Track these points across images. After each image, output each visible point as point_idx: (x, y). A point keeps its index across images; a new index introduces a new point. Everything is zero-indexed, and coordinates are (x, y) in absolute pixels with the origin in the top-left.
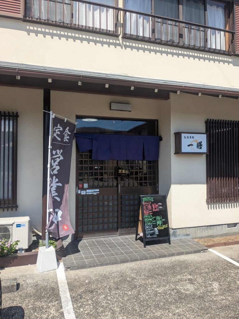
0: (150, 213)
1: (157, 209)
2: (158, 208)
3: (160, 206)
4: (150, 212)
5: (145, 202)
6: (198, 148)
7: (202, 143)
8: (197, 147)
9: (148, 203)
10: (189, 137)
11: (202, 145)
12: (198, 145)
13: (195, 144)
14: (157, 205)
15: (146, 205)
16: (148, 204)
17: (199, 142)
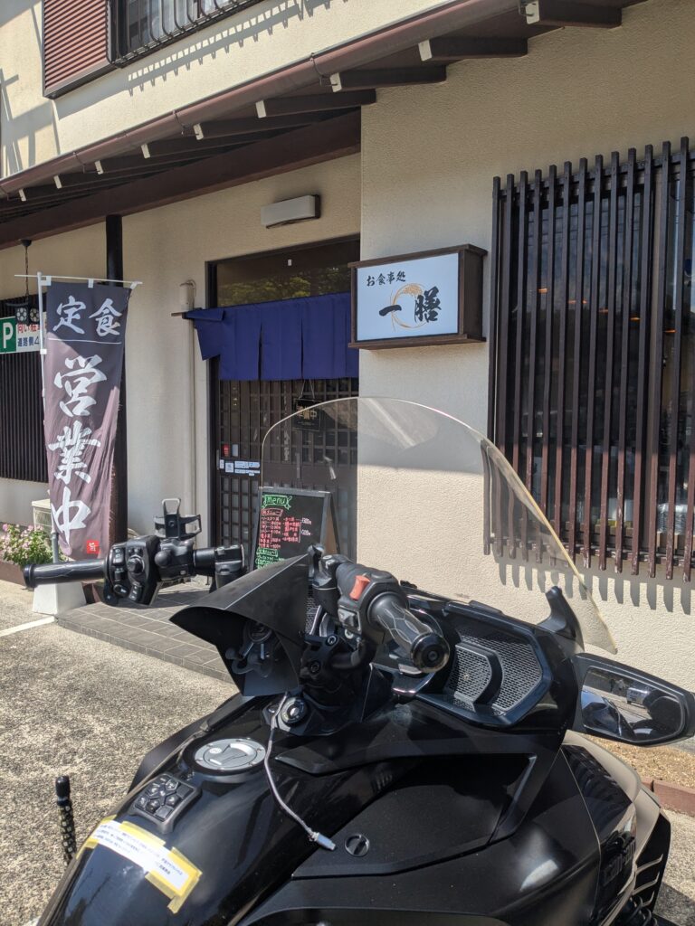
0: (274, 543)
1: (295, 535)
2: (298, 533)
3: (304, 527)
4: (276, 540)
5: (267, 507)
6: (421, 319)
7: (439, 296)
8: (416, 313)
9: (274, 514)
10: (387, 277)
11: (438, 302)
12: (420, 305)
13: (409, 303)
14: (297, 524)
15: (270, 516)
16: (275, 516)
17: (426, 293)
